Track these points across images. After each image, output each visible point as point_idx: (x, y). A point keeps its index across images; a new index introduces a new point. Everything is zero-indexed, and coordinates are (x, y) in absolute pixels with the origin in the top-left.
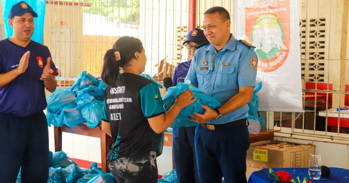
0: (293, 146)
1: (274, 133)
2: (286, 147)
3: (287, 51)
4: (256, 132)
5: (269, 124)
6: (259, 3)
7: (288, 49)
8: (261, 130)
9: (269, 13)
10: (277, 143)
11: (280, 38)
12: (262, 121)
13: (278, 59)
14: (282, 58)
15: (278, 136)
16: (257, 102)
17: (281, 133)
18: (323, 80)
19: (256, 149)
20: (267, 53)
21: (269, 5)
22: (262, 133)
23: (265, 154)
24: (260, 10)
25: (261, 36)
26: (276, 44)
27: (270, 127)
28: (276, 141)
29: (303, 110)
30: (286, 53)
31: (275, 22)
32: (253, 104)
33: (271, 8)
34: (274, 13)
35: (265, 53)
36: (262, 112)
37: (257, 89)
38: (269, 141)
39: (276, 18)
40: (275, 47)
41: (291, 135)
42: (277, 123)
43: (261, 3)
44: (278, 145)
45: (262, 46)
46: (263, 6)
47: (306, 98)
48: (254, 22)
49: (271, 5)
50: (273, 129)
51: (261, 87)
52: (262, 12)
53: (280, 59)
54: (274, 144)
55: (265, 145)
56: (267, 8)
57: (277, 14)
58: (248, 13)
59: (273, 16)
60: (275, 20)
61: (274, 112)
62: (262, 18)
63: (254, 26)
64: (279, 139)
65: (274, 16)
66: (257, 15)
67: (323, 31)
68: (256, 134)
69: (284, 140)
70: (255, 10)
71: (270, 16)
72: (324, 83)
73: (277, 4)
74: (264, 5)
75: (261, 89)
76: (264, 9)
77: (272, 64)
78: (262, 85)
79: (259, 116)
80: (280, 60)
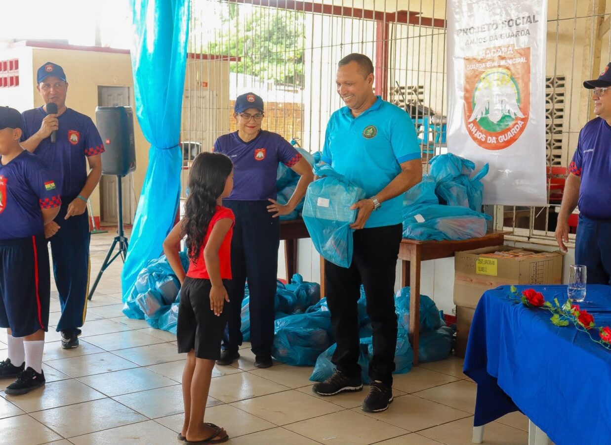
0: (532, 254)
1: (505, 236)
2: (523, 255)
3: (525, 120)
4: (481, 234)
5: (497, 223)
6: (484, 51)
7: (526, 116)
8: (487, 231)
9: (499, 66)
10: (508, 249)
11: (514, 101)
12: (488, 218)
13: (511, 131)
14: (518, 130)
15: (508, 240)
16: (481, 192)
17: (514, 235)
18: (559, 163)
19: (480, 258)
20: (495, 122)
21: (500, 54)
22: (488, 235)
23: (494, 264)
24: (486, 62)
25: (486, 99)
26: (509, 110)
27: (497, 227)
28: (507, 246)
29: (547, 203)
30: (523, 123)
31: (507, 78)
32: (476, 194)
33: (502, 58)
34: (507, 66)
35: (493, 122)
36: (487, 206)
37: (481, 174)
38: (497, 247)
39: (509, 73)
40: (507, 114)
41: (529, 238)
42: (507, 222)
43: (488, 52)
44: (511, 252)
45: (488, 113)
46: (491, 56)
47: (551, 186)
48: (477, 79)
49: (503, 55)
50: (503, 231)
51: (487, 171)
52: (489, 64)
53: (514, 131)
54: (505, 251)
55: (493, 252)
56: (497, 58)
57: (512, 68)
58: (468, 66)
59: (505, 71)
60: (508, 75)
61: (505, 207)
62: (489, 73)
63: (477, 84)
64: (511, 244)
65: (507, 70)
66: (481, 68)
67: (562, 95)
68: (480, 236)
69: (518, 245)
70: (480, 61)
71: (500, 70)
72: (561, 167)
73: (512, 52)
74: (492, 54)
75: (487, 174)
76: (492, 60)
77: (502, 139)
78: (489, 167)
79: (483, 211)
80: (515, 133)
